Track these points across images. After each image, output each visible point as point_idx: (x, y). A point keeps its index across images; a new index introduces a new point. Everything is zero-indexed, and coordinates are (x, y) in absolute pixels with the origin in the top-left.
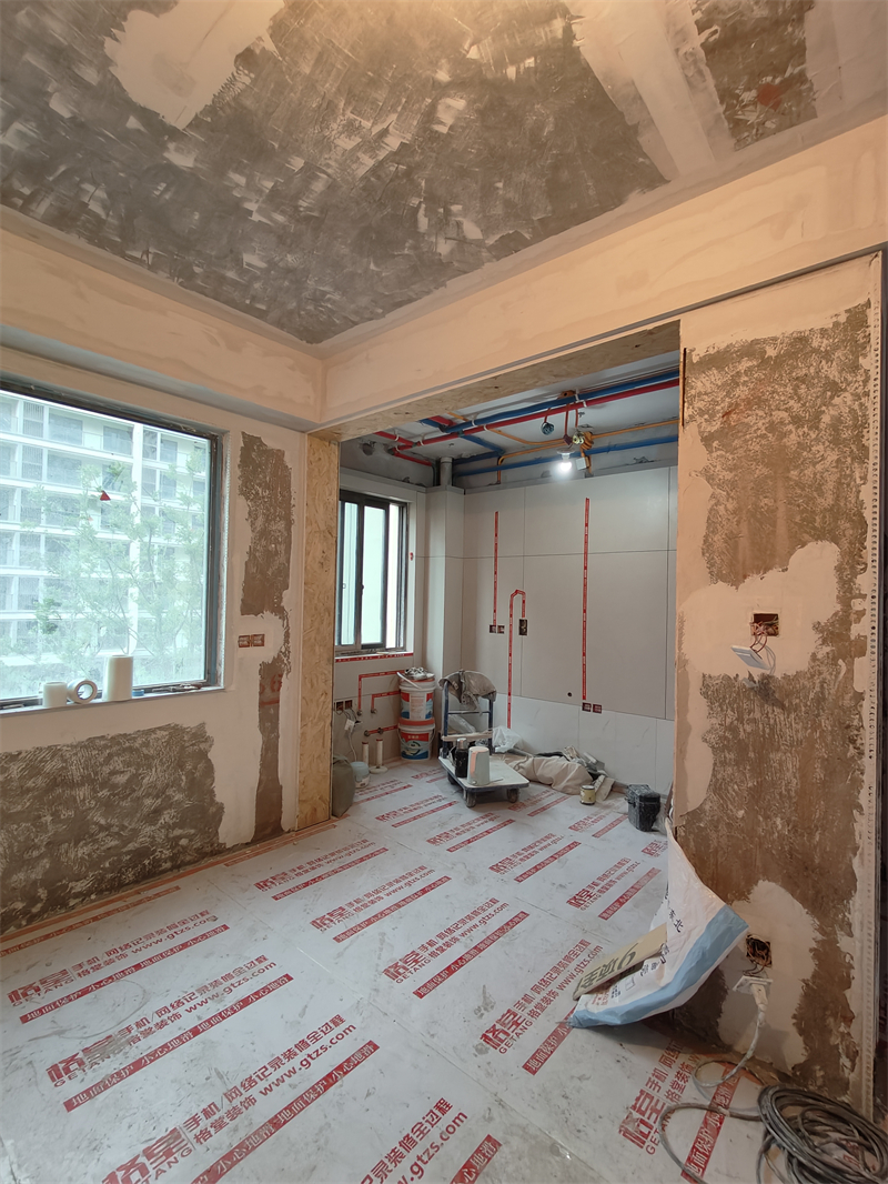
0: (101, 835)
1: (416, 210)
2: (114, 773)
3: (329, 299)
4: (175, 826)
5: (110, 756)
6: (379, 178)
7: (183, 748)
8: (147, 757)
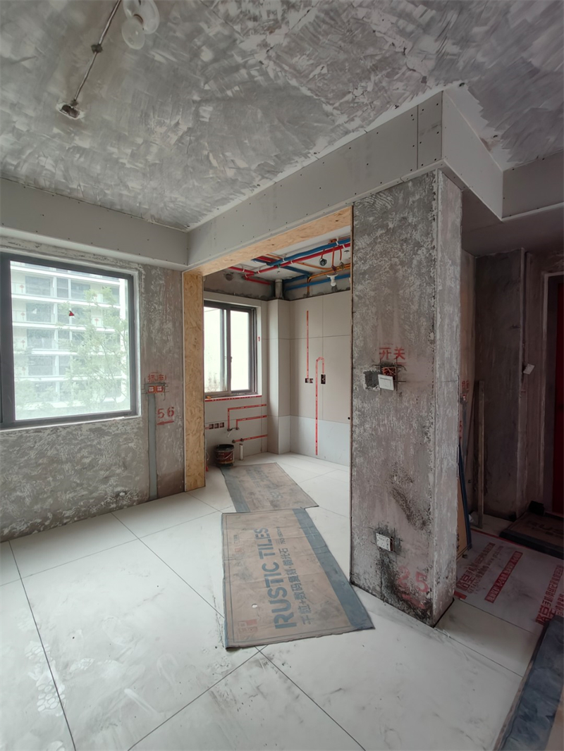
0: (78, 489)
1: (208, 157)
2: (83, 457)
3: (180, 201)
4: (117, 486)
5: (81, 449)
6: (183, 143)
7: (119, 446)
8: (100, 450)
